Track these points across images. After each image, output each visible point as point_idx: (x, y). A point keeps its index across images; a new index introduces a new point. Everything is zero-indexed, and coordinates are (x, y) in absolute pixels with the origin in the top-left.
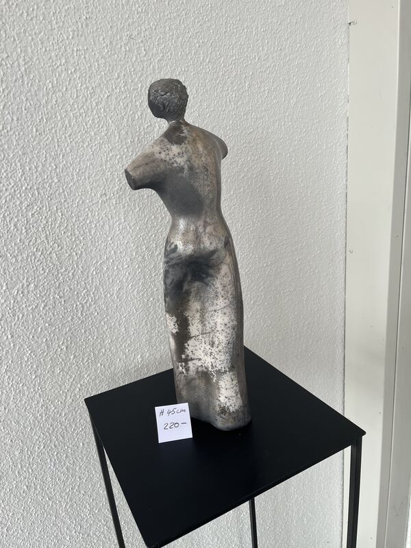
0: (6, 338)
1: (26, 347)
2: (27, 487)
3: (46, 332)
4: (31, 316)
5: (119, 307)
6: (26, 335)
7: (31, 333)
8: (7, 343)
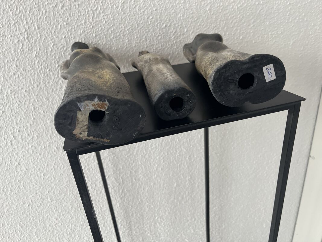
0: (34, 28)
1: (50, 39)
2: (57, 148)
3: (64, 30)
4: (52, 13)
5: (124, 20)
6: (49, 29)
7: (52, 28)
8: (35, 33)
